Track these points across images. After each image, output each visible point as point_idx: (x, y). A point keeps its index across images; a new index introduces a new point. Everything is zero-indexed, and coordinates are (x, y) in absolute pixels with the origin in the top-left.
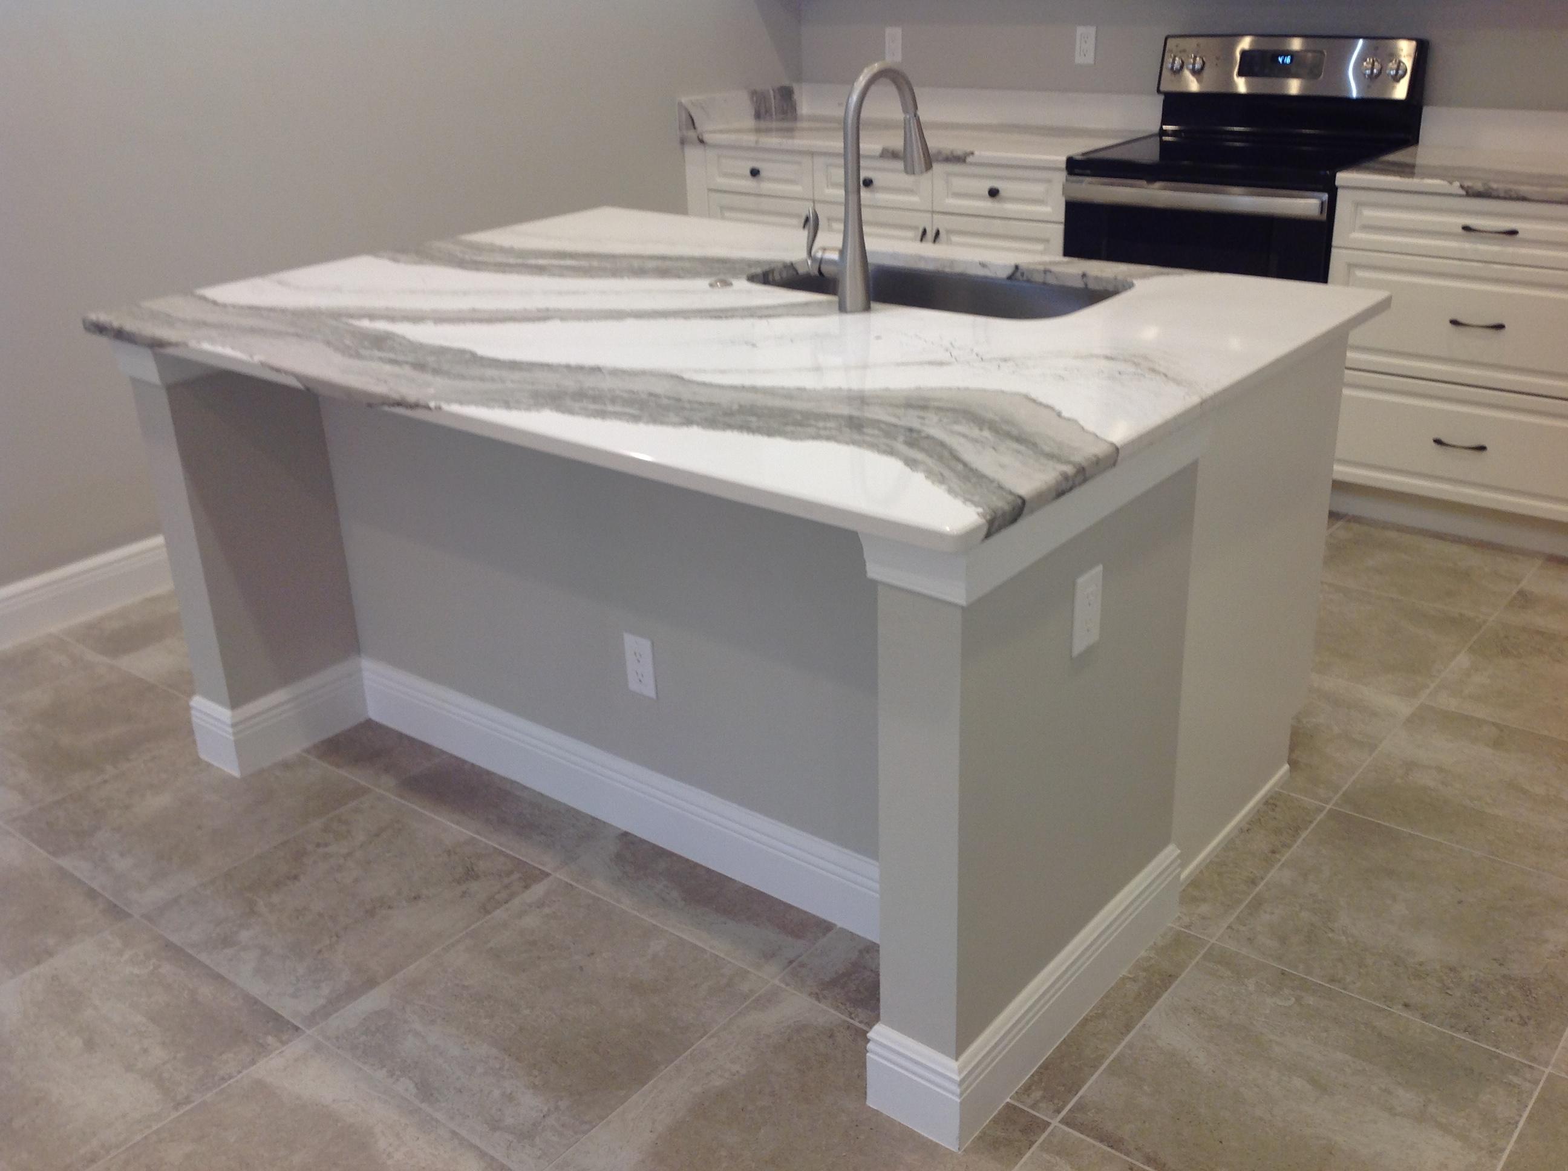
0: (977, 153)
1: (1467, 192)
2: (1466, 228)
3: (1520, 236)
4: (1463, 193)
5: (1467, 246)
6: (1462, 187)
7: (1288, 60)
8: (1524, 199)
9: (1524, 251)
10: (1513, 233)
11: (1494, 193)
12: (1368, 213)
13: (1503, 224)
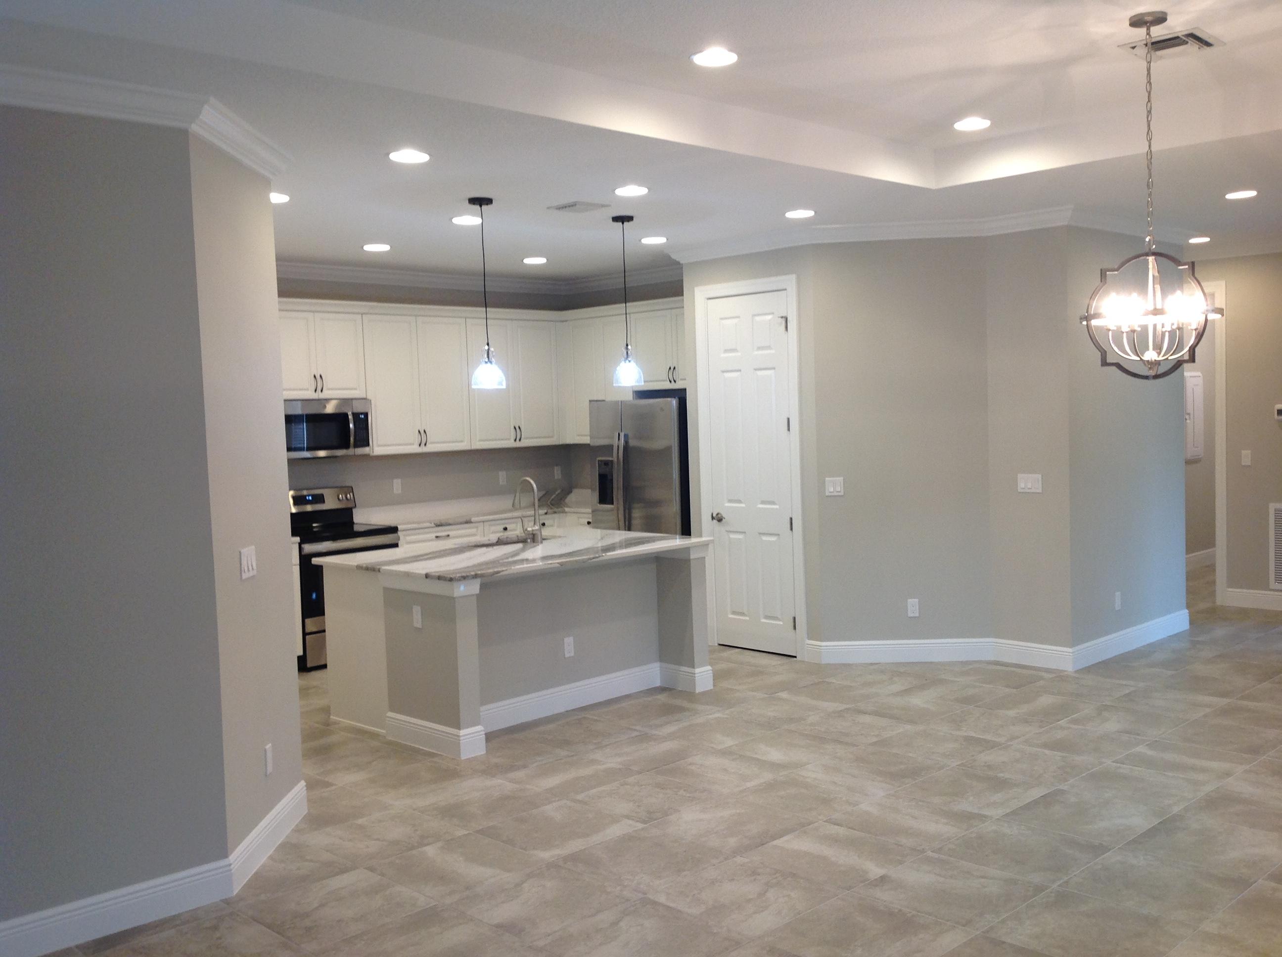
2: (437, 537)
3: (450, 536)
4: (434, 525)
7: (310, 498)
8: (451, 524)
10: (448, 536)
11: (443, 524)
12: (408, 538)
13: (446, 533)
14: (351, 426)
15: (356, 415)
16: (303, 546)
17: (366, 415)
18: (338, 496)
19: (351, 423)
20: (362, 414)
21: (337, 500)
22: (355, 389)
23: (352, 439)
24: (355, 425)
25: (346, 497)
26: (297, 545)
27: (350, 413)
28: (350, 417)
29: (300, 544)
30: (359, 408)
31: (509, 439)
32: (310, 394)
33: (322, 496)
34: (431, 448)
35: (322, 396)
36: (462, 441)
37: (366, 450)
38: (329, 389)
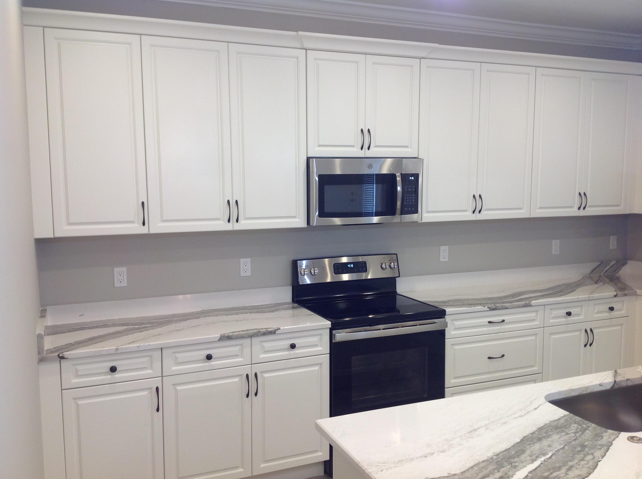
0: (281, 328)
1: (490, 309)
2: (490, 322)
3: (505, 321)
4: (489, 310)
5: (490, 328)
6: (488, 307)
7: (352, 266)
8: (507, 308)
9: (507, 326)
10: (503, 321)
11: (498, 308)
12: (456, 323)
13: (501, 319)
14: (399, 189)
15: (405, 177)
16: (334, 332)
17: (416, 176)
18: (382, 264)
19: (399, 186)
20: (412, 175)
21: (381, 269)
22: (407, 147)
23: (399, 203)
24: (403, 188)
25: (390, 266)
26: (329, 330)
27: (398, 174)
28: (399, 179)
29: (331, 330)
30: (409, 169)
31: (572, 207)
32: (356, 152)
33: (365, 263)
34: (486, 215)
35: (369, 154)
36: (521, 209)
37: (414, 217)
38: (376, 146)
